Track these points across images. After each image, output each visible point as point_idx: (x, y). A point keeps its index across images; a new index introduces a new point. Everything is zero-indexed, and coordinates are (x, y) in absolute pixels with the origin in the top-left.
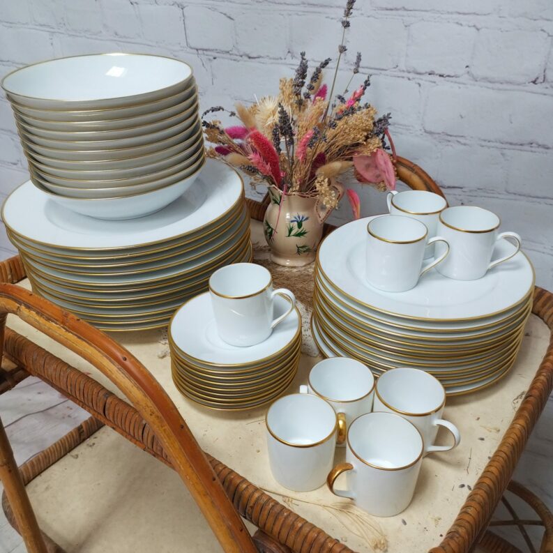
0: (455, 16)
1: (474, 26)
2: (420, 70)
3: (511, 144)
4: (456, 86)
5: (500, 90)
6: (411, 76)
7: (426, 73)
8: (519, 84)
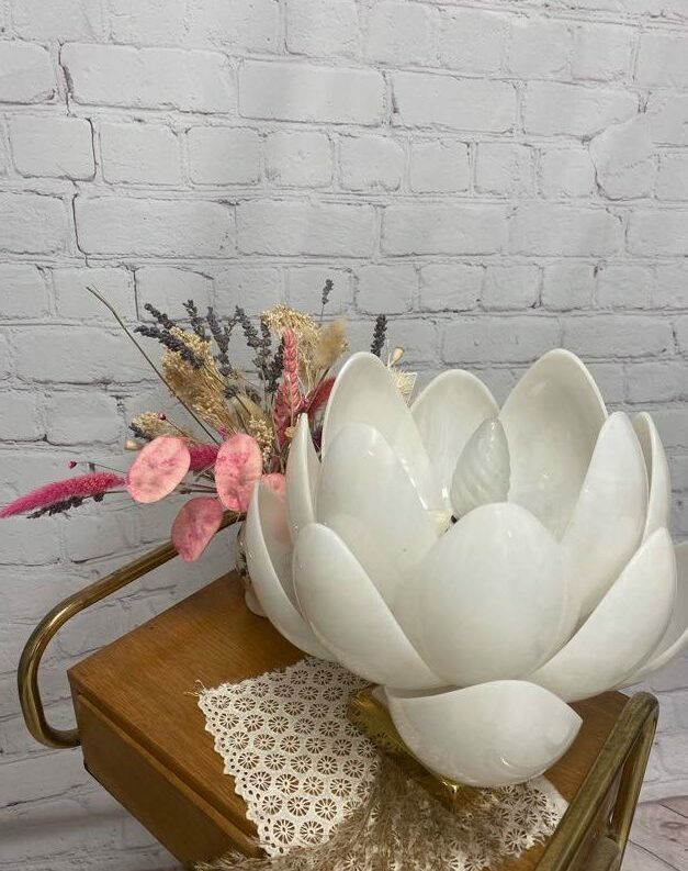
0: (463, 258)
1: (482, 265)
2: (434, 309)
3: (519, 363)
4: (469, 319)
5: (506, 317)
6: (425, 315)
7: (440, 311)
8: (520, 310)
